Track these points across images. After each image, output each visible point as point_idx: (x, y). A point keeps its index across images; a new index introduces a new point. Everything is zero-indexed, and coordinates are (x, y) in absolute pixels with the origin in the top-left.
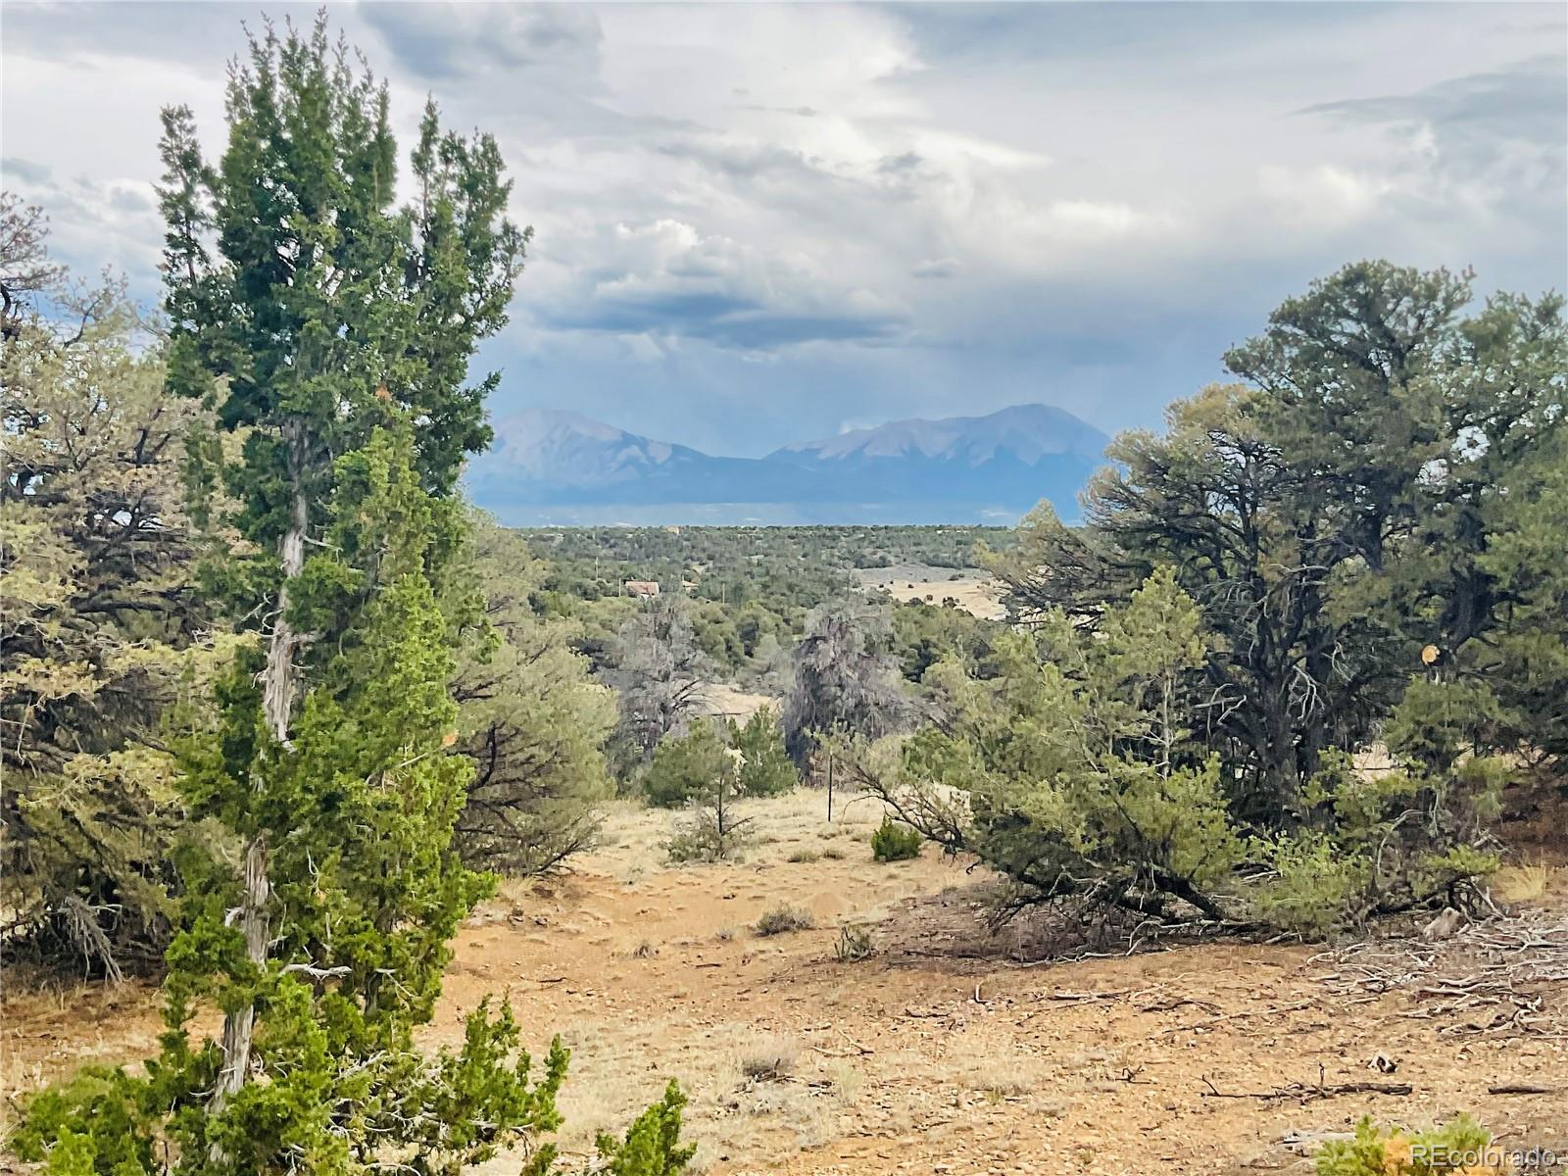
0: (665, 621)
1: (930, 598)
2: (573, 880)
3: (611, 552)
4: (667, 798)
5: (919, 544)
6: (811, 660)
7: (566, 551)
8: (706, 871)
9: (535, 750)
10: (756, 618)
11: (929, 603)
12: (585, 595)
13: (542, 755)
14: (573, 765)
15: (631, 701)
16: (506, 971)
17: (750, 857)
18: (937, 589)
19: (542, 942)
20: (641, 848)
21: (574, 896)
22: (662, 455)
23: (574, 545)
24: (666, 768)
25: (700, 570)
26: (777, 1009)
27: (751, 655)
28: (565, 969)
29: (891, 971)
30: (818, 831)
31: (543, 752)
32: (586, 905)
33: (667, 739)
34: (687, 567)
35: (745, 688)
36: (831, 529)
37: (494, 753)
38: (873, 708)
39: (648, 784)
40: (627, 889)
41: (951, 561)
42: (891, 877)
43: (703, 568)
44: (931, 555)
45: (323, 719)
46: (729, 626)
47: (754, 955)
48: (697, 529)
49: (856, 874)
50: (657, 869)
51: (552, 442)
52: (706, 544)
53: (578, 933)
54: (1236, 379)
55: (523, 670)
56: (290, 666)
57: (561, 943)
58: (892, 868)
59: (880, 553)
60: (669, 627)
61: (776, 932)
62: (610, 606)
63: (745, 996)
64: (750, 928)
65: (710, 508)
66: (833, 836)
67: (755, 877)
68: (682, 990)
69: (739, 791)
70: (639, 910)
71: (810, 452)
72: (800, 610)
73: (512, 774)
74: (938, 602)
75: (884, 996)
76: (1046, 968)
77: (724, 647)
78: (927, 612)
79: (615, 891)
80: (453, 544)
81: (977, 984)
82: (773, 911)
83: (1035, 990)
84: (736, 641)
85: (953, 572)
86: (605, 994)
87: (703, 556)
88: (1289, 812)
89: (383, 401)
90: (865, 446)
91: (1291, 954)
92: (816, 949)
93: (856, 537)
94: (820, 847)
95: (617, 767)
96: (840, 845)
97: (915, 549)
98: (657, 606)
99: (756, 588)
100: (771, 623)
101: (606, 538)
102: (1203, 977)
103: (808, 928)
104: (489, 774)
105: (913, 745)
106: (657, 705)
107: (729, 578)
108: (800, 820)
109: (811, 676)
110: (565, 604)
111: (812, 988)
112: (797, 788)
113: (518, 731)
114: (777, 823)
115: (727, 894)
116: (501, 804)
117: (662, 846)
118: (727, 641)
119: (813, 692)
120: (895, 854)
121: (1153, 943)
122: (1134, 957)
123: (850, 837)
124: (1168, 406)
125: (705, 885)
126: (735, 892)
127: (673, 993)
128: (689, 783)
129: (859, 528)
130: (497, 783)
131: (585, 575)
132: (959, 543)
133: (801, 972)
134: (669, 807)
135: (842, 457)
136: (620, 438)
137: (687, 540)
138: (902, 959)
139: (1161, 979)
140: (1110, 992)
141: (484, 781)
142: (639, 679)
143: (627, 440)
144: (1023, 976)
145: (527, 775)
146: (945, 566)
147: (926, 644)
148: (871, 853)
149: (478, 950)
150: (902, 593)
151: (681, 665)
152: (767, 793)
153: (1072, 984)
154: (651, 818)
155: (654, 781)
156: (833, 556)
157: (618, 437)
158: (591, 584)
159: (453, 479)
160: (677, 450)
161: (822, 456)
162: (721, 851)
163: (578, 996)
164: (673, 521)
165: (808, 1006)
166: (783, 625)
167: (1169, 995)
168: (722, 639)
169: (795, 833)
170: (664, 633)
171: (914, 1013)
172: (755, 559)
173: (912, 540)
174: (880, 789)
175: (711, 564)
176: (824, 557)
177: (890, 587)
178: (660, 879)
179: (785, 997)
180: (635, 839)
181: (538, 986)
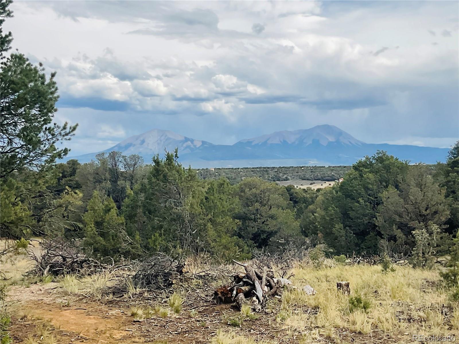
22: (198, 144)
36: (265, 168)
41: (310, 178)
44: (303, 176)
48: (220, 169)
51: (161, 141)
59: (285, 176)
85: (311, 182)
90: (268, 140)
93: (274, 170)
97: (297, 174)
129: (274, 167)
135: (260, 144)
136: (184, 139)
137: (217, 172)
143: (186, 139)
146: (308, 180)
156: (269, 177)
157: (183, 139)
160: (204, 143)
161: (253, 144)
164: (210, 166)
173: (294, 171)
176: (266, 177)
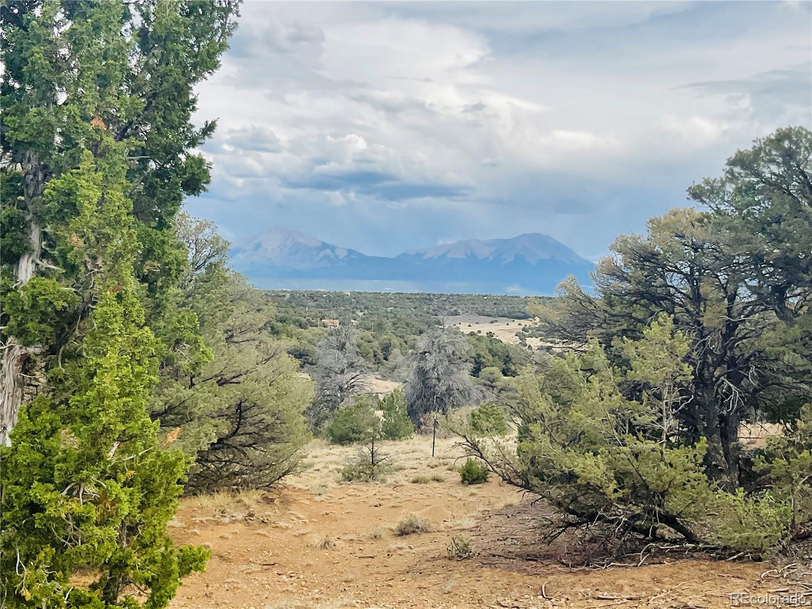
0: (343, 340)
1: (479, 332)
2: (285, 492)
3: (315, 304)
4: (342, 439)
5: (475, 304)
6: (422, 364)
7: (291, 302)
8: (364, 487)
9: (264, 416)
10: (390, 340)
11: (479, 335)
12: (301, 326)
13: (269, 419)
14: (288, 425)
15: (323, 384)
16: (242, 555)
17: (390, 480)
18: (484, 328)
19: (264, 535)
20: (326, 471)
21: (286, 502)
22: (342, 254)
23: (295, 300)
24: (341, 422)
25: (361, 314)
26: (411, 595)
27: (386, 360)
28: (277, 555)
29: (484, 569)
30: (427, 462)
31: (269, 417)
32: (294, 509)
33: (342, 406)
34: (353, 312)
35: (384, 378)
36: (429, 295)
37: (240, 416)
38: (456, 391)
39: (331, 431)
40: (317, 498)
41: (491, 313)
42: (472, 494)
43: (362, 313)
44: (481, 310)
45: (34, 429)
46: (376, 344)
47: (395, 551)
48: (360, 293)
49: (452, 492)
50: (335, 485)
51: (285, 246)
52: (364, 301)
53: (287, 528)
54: (695, 203)
55: (260, 368)
56: (20, 375)
57: (274, 535)
58: (473, 489)
59: (455, 308)
60: (344, 344)
61: (407, 534)
62: (313, 332)
63: (391, 583)
64: (391, 530)
65: (366, 282)
66: (436, 466)
67: (393, 492)
68: (351, 577)
69: (381, 436)
70: (324, 513)
71: (419, 255)
72: (412, 337)
73: (251, 429)
74: (484, 334)
75: (482, 588)
76: (586, 573)
77: (373, 355)
78: (479, 339)
79: (310, 499)
80: (174, 272)
81: (542, 582)
82: (406, 521)
83: (582, 590)
84: (379, 352)
85: (492, 319)
86: (302, 577)
87: (362, 307)
88: (716, 466)
89: (97, 131)
90: (448, 252)
91: (749, 569)
92: (433, 547)
93: (441, 299)
94: (430, 473)
95: (314, 421)
96: (441, 472)
97: (473, 306)
98: (338, 333)
99: (390, 324)
100: (397, 343)
101: (312, 296)
102: (695, 586)
103: (427, 532)
104: (237, 429)
105: (478, 413)
106: (337, 387)
107: (375, 319)
108: (416, 455)
109: (422, 373)
110: (289, 330)
111: (433, 579)
112: (413, 435)
113: (255, 405)
114: (403, 456)
115: (376, 503)
116: (245, 446)
117: (339, 471)
118: (375, 352)
119: (423, 382)
120: (474, 480)
121: (656, 557)
122: (645, 568)
123: (446, 467)
124: (648, 221)
125: (363, 498)
126: (381, 502)
127: (345, 578)
128: (354, 432)
129: (443, 295)
130: (242, 434)
131: (300, 315)
132: (495, 304)
133: (425, 566)
134: (343, 445)
135: (436, 257)
136: (321, 245)
137: (354, 298)
138: (490, 560)
139: (667, 586)
140: (634, 596)
141: (234, 433)
142: (328, 372)
143: (324, 246)
144: (572, 579)
145: (260, 430)
146: (488, 316)
147: (479, 356)
148: (460, 479)
149: (225, 541)
150: (465, 329)
151: (351, 365)
152: (396, 438)
153: (607, 587)
154: (332, 451)
155: (335, 429)
156: (429, 309)
158: (304, 320)
159: (172, 214)
160: (350, 252)
161: (425, 258)
162: (372, 475)
163: (284, 577)
164: (347, 288)
165: (431, 593)
166: (404, 344)
167: (675, 600)
168: (371, 350)
169: (414, 463)
170: (342, 347)
171: (503, 603)
172: (389, 309)
173: (471, 302)
174: (478, 451)
175: (366, 312)
176: (425, 309)
177: (459, 325)
178: (338, 491)
179: (416, 585)
180: (322, 465)
181: (259, 568)
